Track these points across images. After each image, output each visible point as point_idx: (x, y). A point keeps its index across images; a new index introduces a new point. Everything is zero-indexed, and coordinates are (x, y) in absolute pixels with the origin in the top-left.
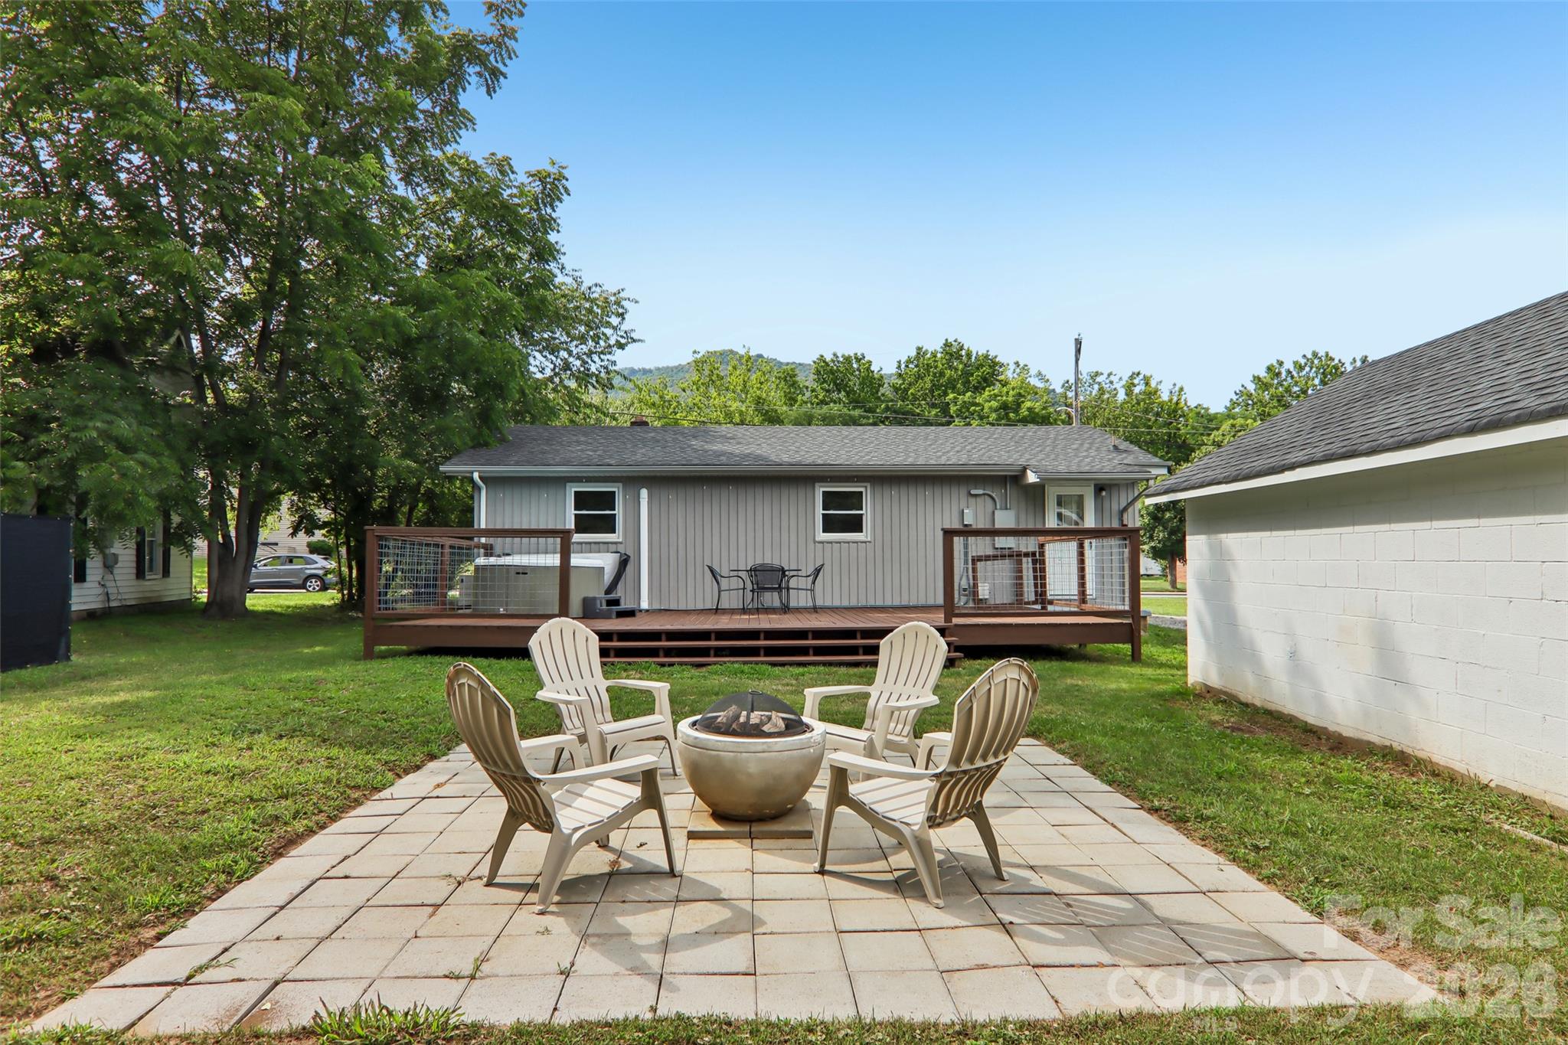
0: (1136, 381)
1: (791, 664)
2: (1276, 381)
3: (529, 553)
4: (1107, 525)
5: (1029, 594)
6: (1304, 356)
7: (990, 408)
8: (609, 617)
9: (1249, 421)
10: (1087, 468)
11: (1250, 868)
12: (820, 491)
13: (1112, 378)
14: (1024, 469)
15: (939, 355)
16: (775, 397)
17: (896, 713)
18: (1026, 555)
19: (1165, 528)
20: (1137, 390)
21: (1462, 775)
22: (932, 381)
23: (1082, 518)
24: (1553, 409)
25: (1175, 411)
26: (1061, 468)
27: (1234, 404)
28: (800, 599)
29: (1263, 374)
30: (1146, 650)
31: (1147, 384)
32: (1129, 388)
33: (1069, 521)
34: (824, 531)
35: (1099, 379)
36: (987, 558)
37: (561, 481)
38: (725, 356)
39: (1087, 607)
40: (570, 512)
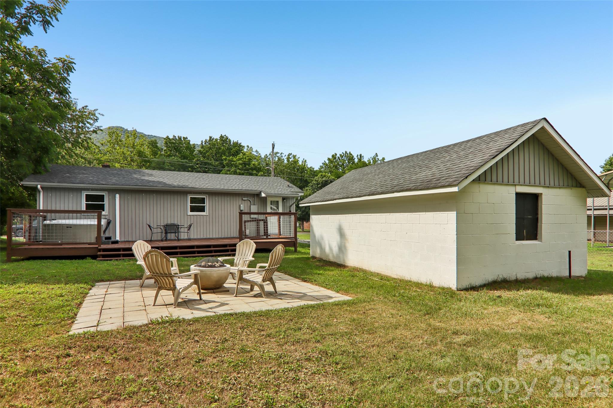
0: (290, 157)
1: (190, 257)
2: (335, 161)
3: (73, 219)
4: (286, 212)
5: (262, 232)
6: (343, 153)
7: (239, 163)
8: (109, 244)
9: (327, 174)
10: (280, 193)
11: (325, 288)
12: (189, 197)
13: (282, 155)
14: (261, 192)
15: (218, 141)
16: (147, 151)
17: (245, 262)
18: (262, 220)
19: (301, 210)
20: (291, 160)
21: (368, 271)
22: (216, 151)
23: (278, 208)
24: (382, 192)
25: (303, 168)
26: (272, 192)
27: (322, 167)
28: (183, 236)
29: (331, 157)
30: (298, 249)
31: (294, 158)
32: (288, 159)
33: (274, 210)
34: (191, 211)
35: (278, 155)
36: (248, 221)
37: (80, 190)
38: (118, 128)
39: (281, 237)
40: (84, 203)
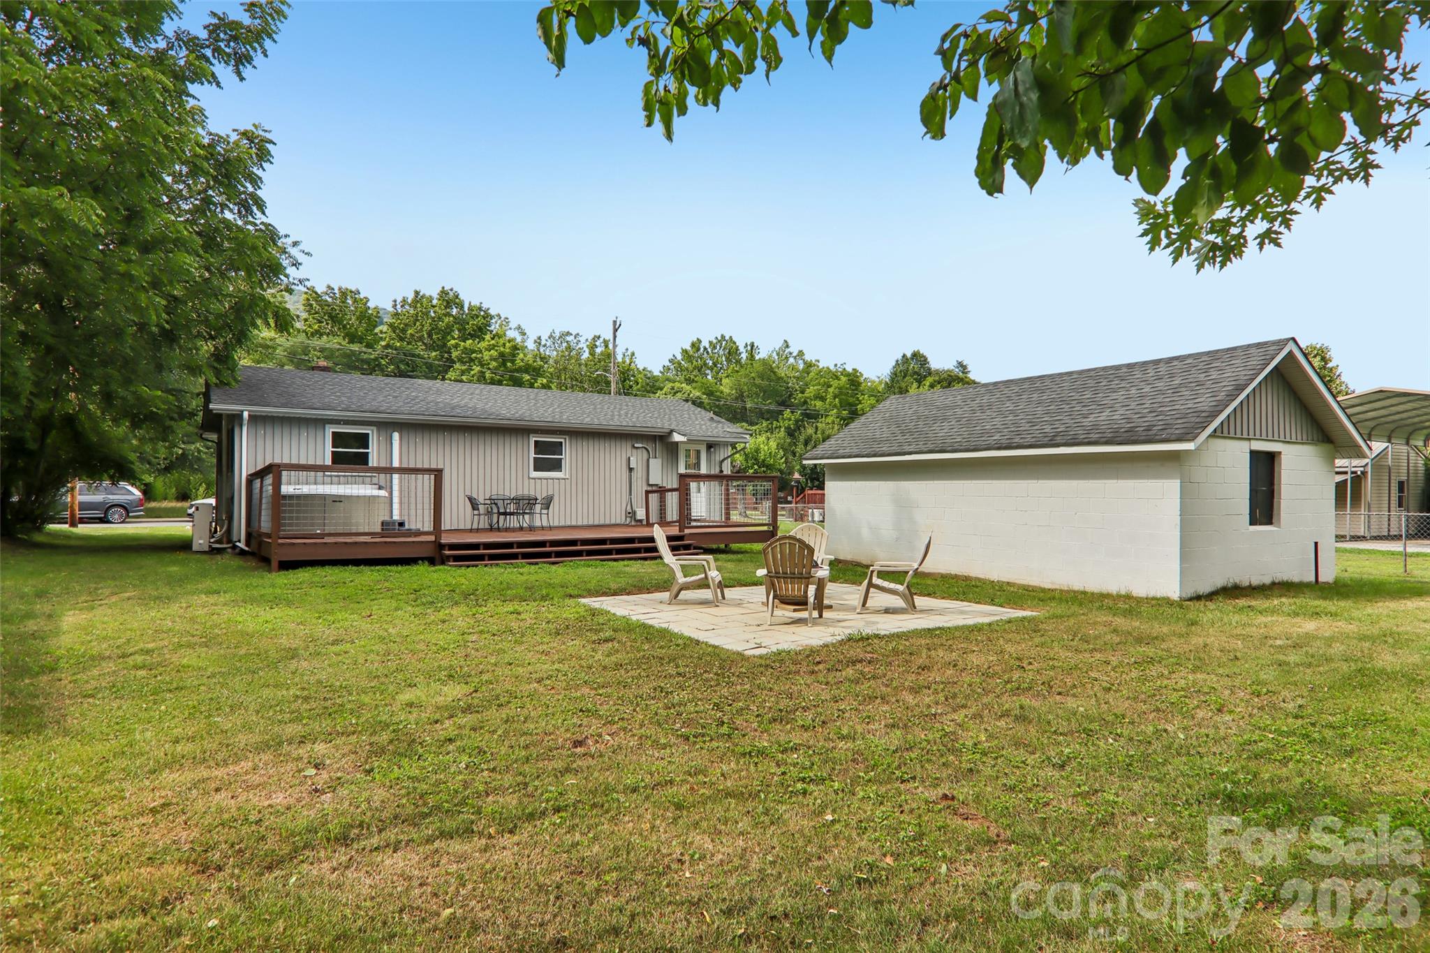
0: (597, 343)
2: (697, 355)
4: (713, 473)
6: (716, 338)
7: (490, 356)
12: (533, 439)
13: (579, 338)
14: (670, 432)
18: (670, 490)
20: (598, 350)
22: (430, 325)
23: (700, 465)
27: (667, 369)
29: (688, 348)
31: (606, 347)
32: (592, 347)
34: (535, 470)
35: (568, 338)
37: (321, 423)
40: (329, 449)
